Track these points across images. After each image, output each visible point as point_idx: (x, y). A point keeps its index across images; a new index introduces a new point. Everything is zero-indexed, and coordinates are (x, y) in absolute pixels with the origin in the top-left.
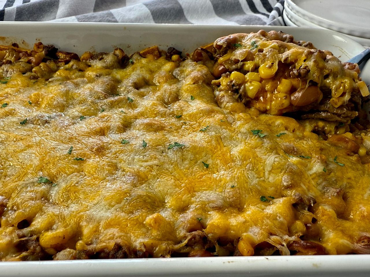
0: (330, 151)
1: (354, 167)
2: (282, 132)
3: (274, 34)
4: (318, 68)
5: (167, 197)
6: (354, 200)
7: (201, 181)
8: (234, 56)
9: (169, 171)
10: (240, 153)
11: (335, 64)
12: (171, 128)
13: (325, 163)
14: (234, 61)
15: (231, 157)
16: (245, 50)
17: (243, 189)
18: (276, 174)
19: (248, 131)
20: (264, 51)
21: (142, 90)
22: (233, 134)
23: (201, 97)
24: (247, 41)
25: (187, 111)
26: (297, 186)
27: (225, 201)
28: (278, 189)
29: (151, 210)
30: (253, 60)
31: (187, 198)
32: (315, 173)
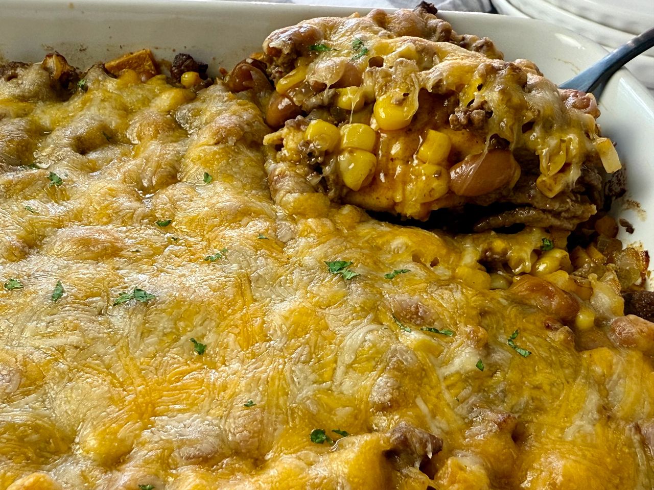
0: (503, 317)
1: (554, 358)
2: (401, 267)
3: (406, 20)
4: (509, 107)
5: (81, 428)
6: (541, 443)
7: (175, 389)
8: (313, 74)
9: (103, 361)
10: (286, 318)
11: (547, 98)
12: (137, 251)
13: (486, 348)
14: (314, 87)
15: (261, 327)
16: (337, 60)
17: (274, 410)
18: (363, 373)
19: (320, 262)
20: (384, 64)
21: (93, 156)
22: (281, 270)
23: (229, 177)
24: (342, 36)
25: (186, 209)
26: (406, 406)
27: (223, 441)
28: (360, 410)
29: (33, 462)
30: (358, 85)
31: (131, 432)
32: (458, 372)
